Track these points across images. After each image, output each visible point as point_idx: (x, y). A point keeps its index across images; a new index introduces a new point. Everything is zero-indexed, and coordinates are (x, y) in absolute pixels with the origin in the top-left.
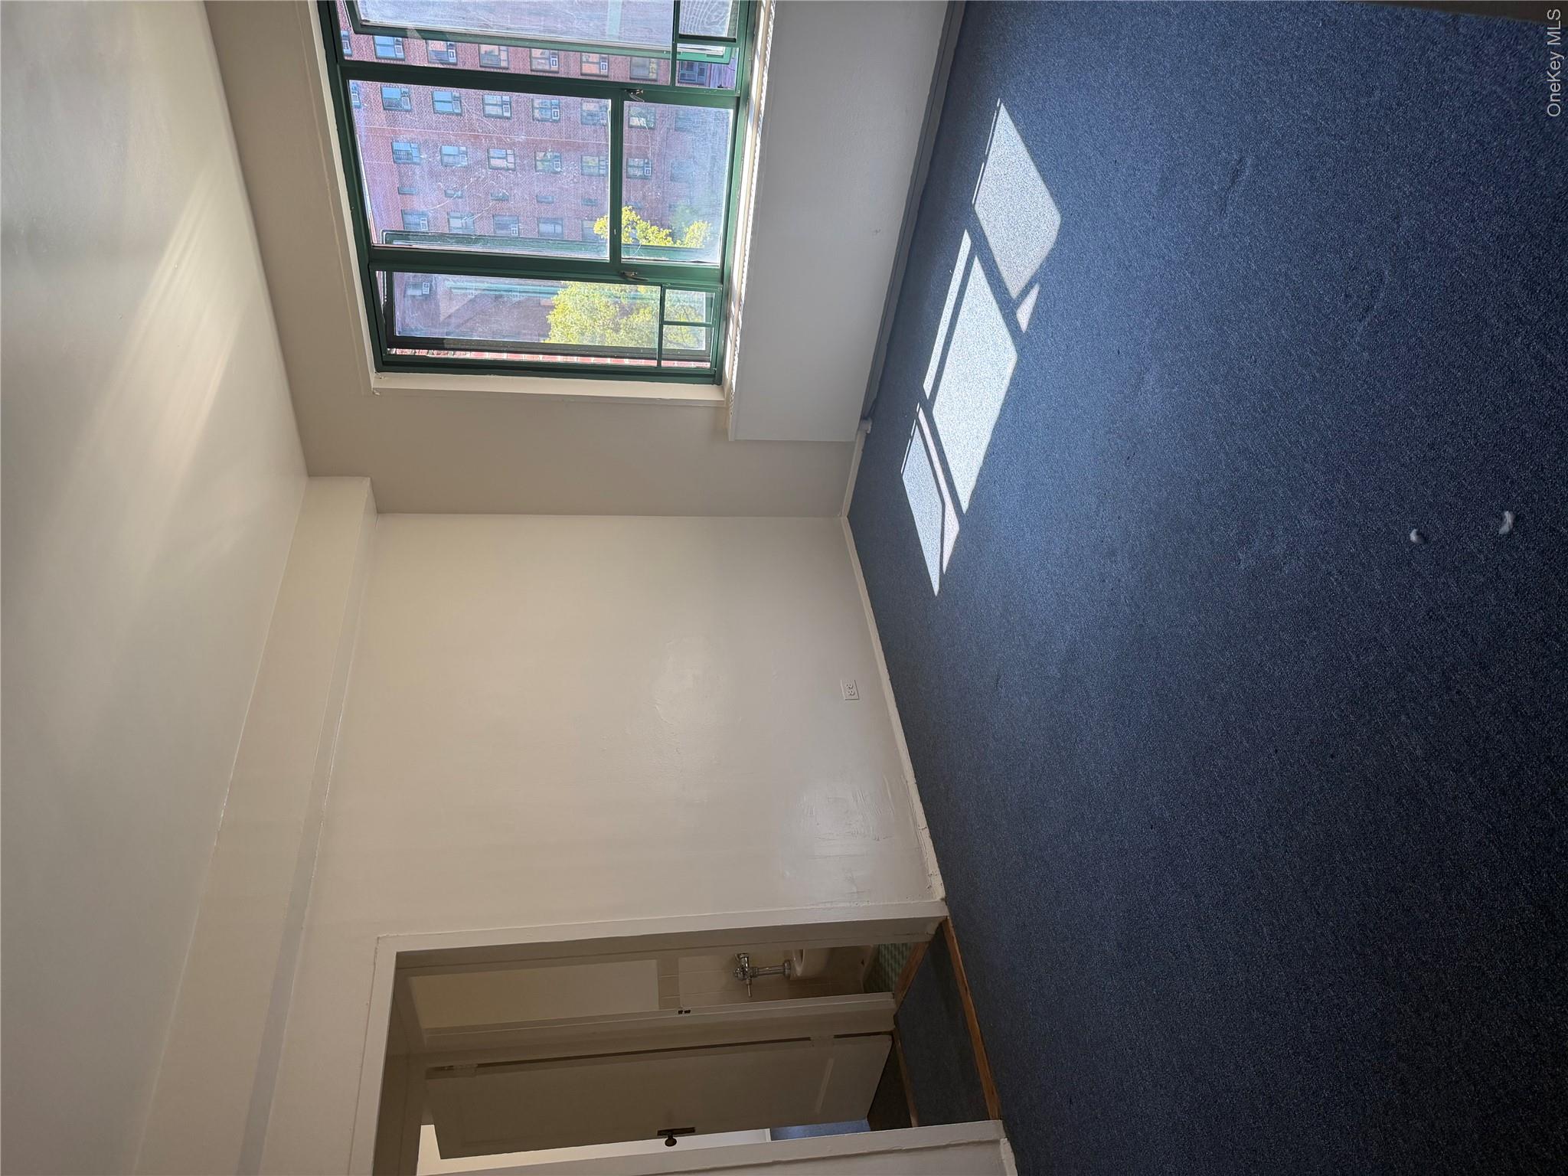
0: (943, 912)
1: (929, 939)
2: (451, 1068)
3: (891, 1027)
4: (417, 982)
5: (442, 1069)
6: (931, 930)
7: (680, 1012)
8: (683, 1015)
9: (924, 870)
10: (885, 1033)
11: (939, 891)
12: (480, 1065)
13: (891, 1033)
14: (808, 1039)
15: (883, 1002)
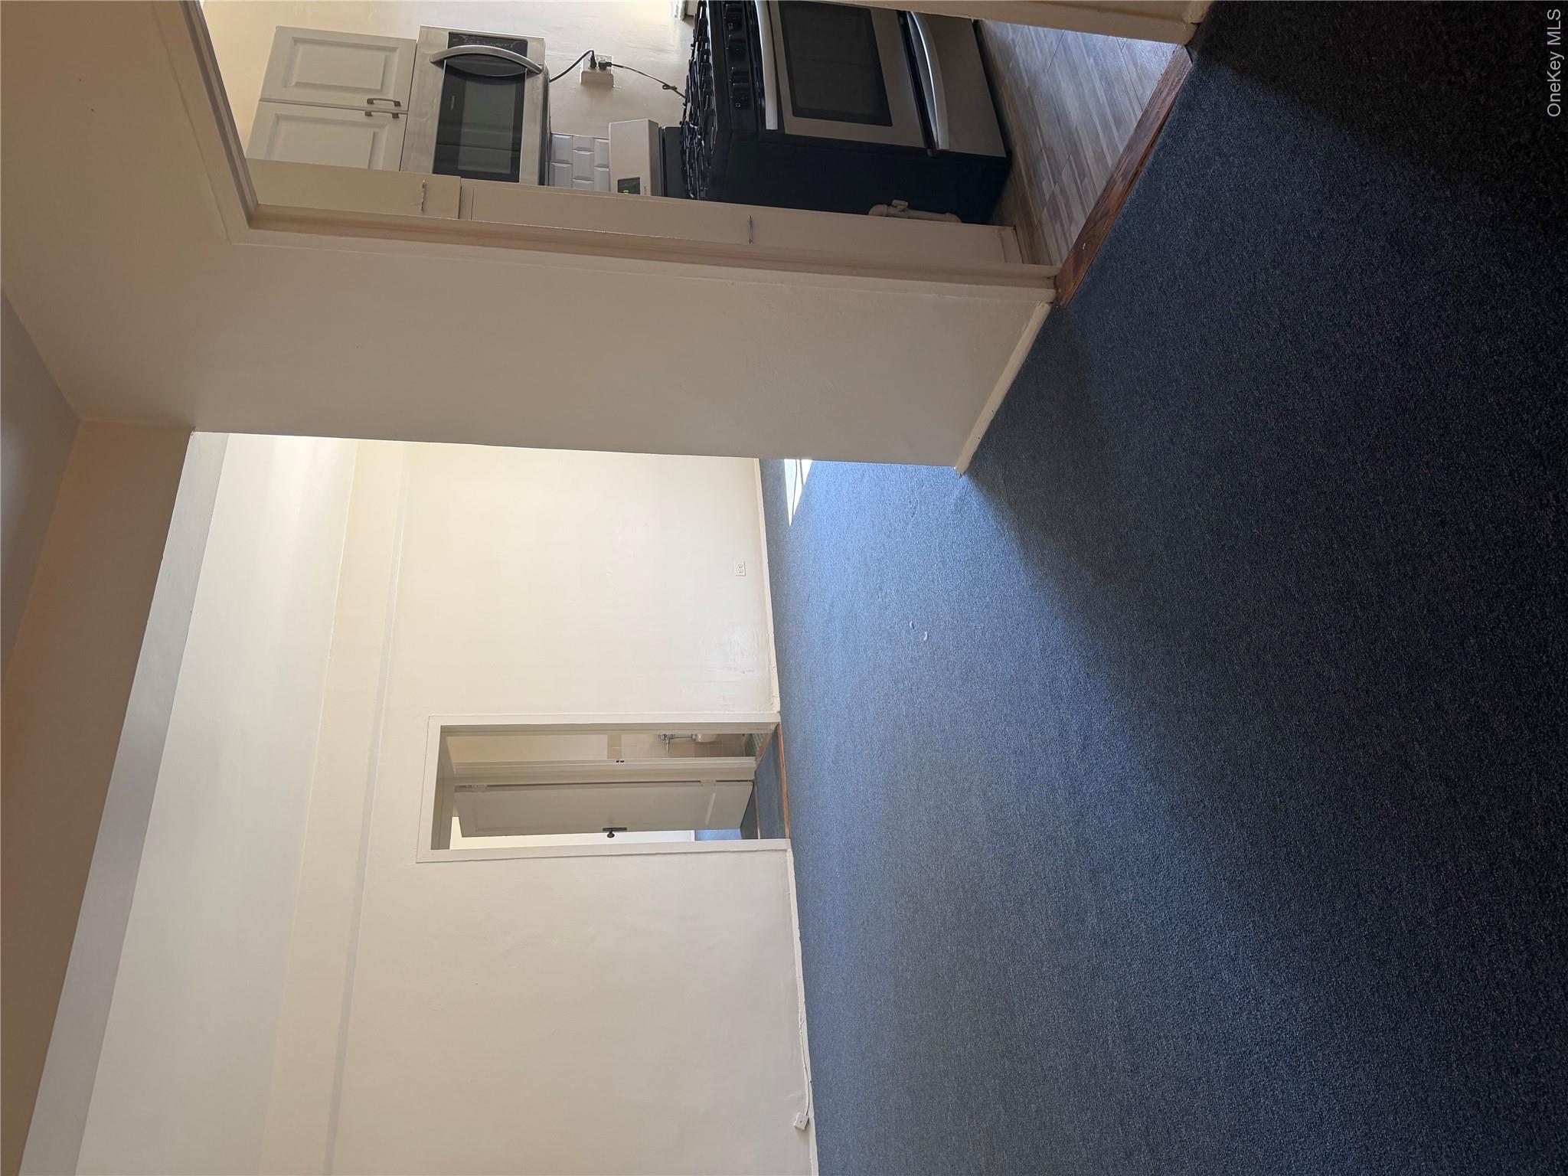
0: (778, 719)
1: (772, 732)
2: (470, 786)
3: (753, 778)
4: (449, 739)
5: (465, 786)
6: (773, 727)
7: (618, 762)
8: (620, 763)
9: (770, 693)
10: (750, 781)
11: (777, 707)
12: (489, 786)
13: (753, 781)
14: (700, 781)
15: (749, 763)
